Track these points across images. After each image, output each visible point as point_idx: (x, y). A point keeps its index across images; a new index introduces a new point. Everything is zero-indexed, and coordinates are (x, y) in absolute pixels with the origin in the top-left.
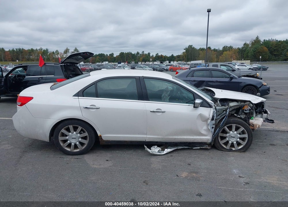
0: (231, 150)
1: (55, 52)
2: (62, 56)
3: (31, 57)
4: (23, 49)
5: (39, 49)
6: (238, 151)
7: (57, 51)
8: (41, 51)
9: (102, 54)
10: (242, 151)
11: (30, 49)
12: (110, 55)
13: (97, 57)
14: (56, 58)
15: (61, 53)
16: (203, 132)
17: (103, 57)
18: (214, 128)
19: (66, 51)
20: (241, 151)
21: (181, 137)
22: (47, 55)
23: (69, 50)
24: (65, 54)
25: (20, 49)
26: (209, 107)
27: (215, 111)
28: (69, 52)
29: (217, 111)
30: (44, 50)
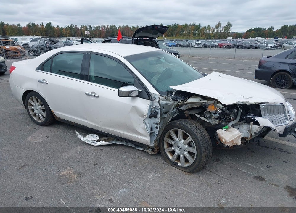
0: (175, 165)
1: (206, 27)
2: (213, 31)
3: (184, 32)
4: (178, 24)
5: (193, 24)
6: (182, 169)
7: (209, 26)
8: (194, 26)
9: (259, 28)
10: (188, 171)
11: (184, 24)
12: (268, 29)
13: (253, 31)
14: (207, 33)
15: (212, 28)
16: (140, 130)
17: (259, 32)
18: (158, 129)
19: (218, 26)
20: (186, 171)
21: (117, 131)
22: (199, 30)
23: (221, 24)
24: (216, 29)
25: (175, 25)
26: (148, 98)
27: (159, 106)
28: (221, 27)
29: (160, 107)
30: (197, 25)
